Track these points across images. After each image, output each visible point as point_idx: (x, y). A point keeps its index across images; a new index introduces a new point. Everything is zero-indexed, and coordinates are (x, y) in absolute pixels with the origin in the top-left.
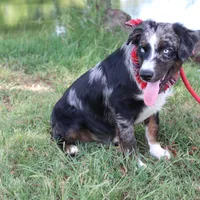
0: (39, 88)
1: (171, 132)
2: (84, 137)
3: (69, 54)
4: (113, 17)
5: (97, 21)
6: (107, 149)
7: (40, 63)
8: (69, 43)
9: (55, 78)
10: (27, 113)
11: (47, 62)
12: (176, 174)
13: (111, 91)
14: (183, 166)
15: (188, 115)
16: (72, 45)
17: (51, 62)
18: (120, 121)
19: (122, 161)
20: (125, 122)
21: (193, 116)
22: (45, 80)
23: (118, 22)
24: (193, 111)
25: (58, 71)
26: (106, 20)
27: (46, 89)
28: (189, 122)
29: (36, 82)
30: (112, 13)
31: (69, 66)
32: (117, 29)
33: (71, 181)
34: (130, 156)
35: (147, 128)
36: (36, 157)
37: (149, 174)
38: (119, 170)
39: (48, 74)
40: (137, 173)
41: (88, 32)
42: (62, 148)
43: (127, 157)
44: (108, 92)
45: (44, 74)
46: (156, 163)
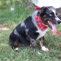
0: (5, 29)
1: (48, 42)
2: (20, 45)
3: (15, 17)
4: (29, 4)
5: (24, 6)
6: (28, 48)
7: (6, 20)
8: (15, 13)
9: (10, 25)
10: (2, 37)
11: (8, 20)
12: (50, 56)
13: (28, 30)
14: (52, 54)
15: (54, 36)
16: (16, 14)
17: (9, 20)
18: (32, 40)
19: (33, 52)
20: (33, 40)
21: (56, 37)
22: (7, 26)
23: (31, 6)
24: (56, 35)
25: (12, 23)
26: (27, 6)
27: (8, 29)
28: (54, 39)
29: (4, 27)
30: (29, 3)
31: (15, 21)
32: (30, 9)
33: (16, 60)
34: (35, 51)
35: (40, 42)
36: (4, 52)
37: (41, 56)
38: (32, 56)
39: (8, 24)
40: (38, 56)
41: (21, 10)
42: (13, 49)
43: (34, 51)
44: (27, 30)
45: (7, 24)
46: (44, 53)
